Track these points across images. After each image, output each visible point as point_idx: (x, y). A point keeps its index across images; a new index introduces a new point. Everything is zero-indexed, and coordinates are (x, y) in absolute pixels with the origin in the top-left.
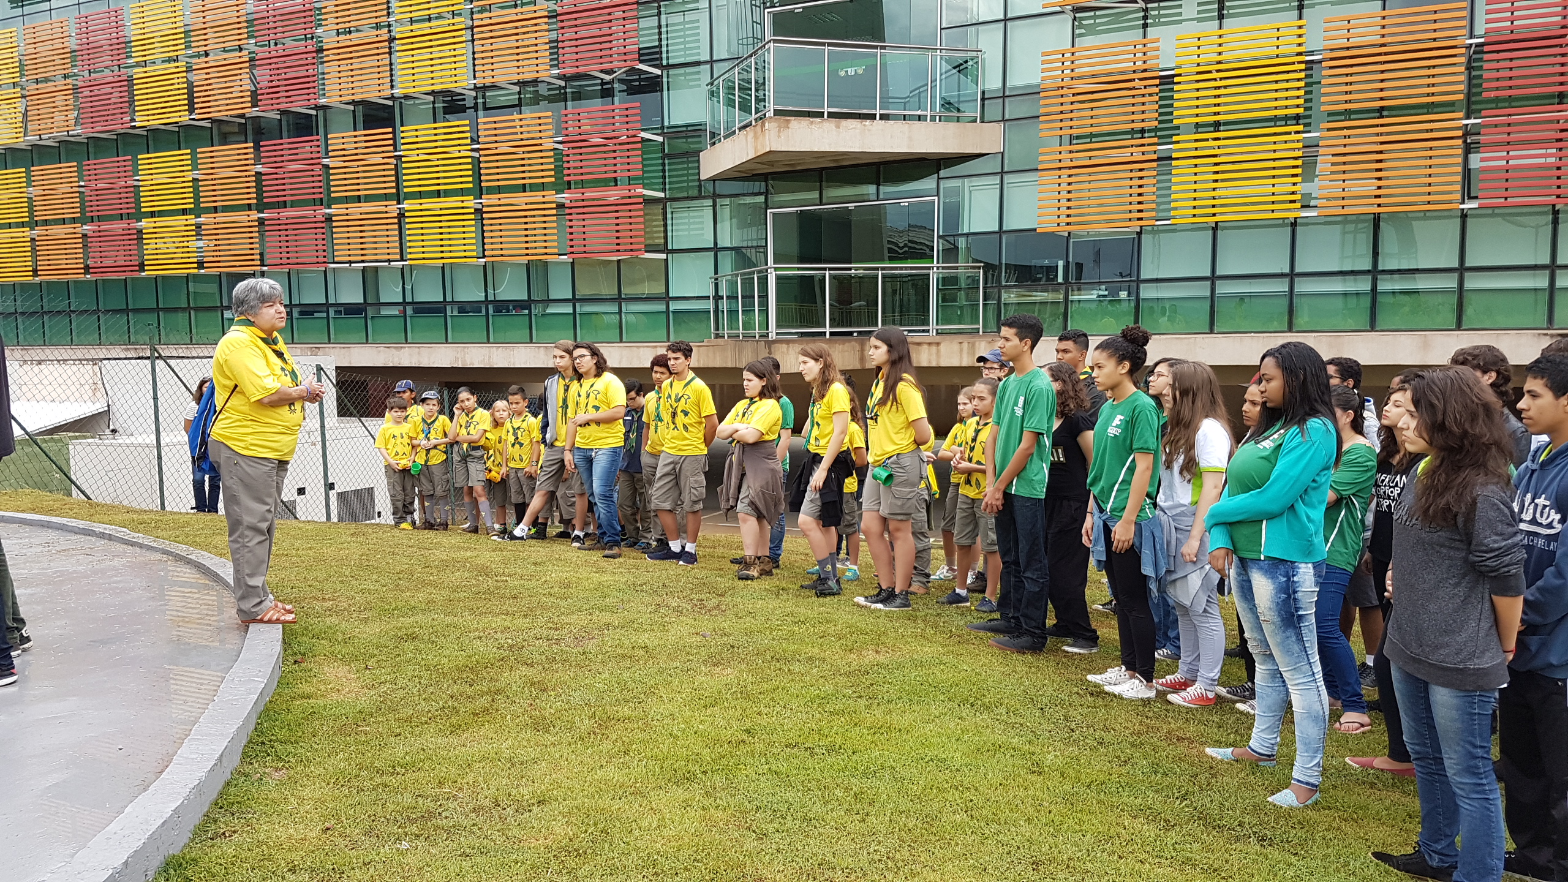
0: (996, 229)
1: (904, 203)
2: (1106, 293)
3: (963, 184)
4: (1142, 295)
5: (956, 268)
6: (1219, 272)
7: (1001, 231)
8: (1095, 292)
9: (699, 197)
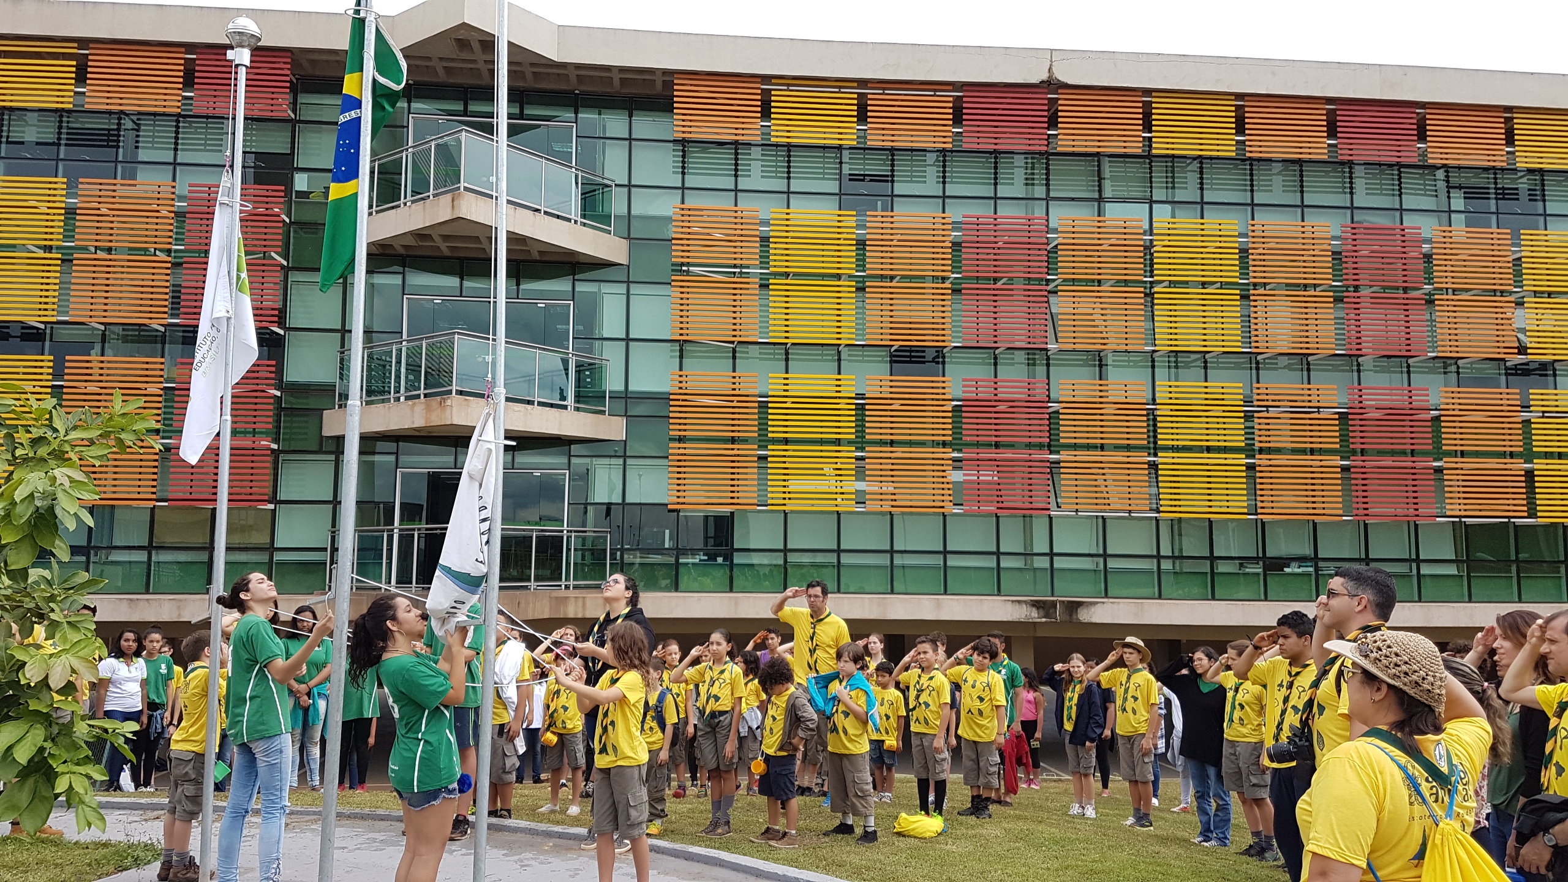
0: (620, 501)
1: (537, 473)
2: (706, 558)
3: (592, 461)
4: (735, 561)
5: (585, 532)
6: (789, 546)
7: (624, 504)
8: (697, 557)
9: (320, 451)
